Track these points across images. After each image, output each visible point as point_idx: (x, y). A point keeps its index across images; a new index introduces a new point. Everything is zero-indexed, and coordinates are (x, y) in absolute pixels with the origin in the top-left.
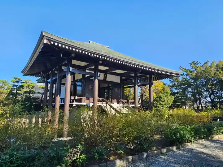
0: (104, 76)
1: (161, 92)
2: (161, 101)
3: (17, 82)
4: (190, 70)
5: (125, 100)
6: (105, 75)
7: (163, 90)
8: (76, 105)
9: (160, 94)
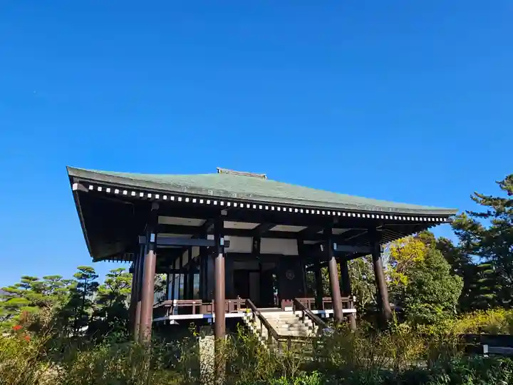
0: (254, 243)
1: (421, 268)
2: (425, 293)
3: (86, 277)
4: (502, 200)
5: (309, 299)
6: (254, 240)
7: (427, 263)
8: (176, 320)
9: (420, 274)
